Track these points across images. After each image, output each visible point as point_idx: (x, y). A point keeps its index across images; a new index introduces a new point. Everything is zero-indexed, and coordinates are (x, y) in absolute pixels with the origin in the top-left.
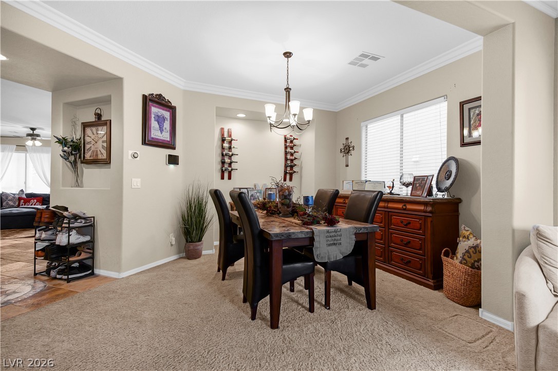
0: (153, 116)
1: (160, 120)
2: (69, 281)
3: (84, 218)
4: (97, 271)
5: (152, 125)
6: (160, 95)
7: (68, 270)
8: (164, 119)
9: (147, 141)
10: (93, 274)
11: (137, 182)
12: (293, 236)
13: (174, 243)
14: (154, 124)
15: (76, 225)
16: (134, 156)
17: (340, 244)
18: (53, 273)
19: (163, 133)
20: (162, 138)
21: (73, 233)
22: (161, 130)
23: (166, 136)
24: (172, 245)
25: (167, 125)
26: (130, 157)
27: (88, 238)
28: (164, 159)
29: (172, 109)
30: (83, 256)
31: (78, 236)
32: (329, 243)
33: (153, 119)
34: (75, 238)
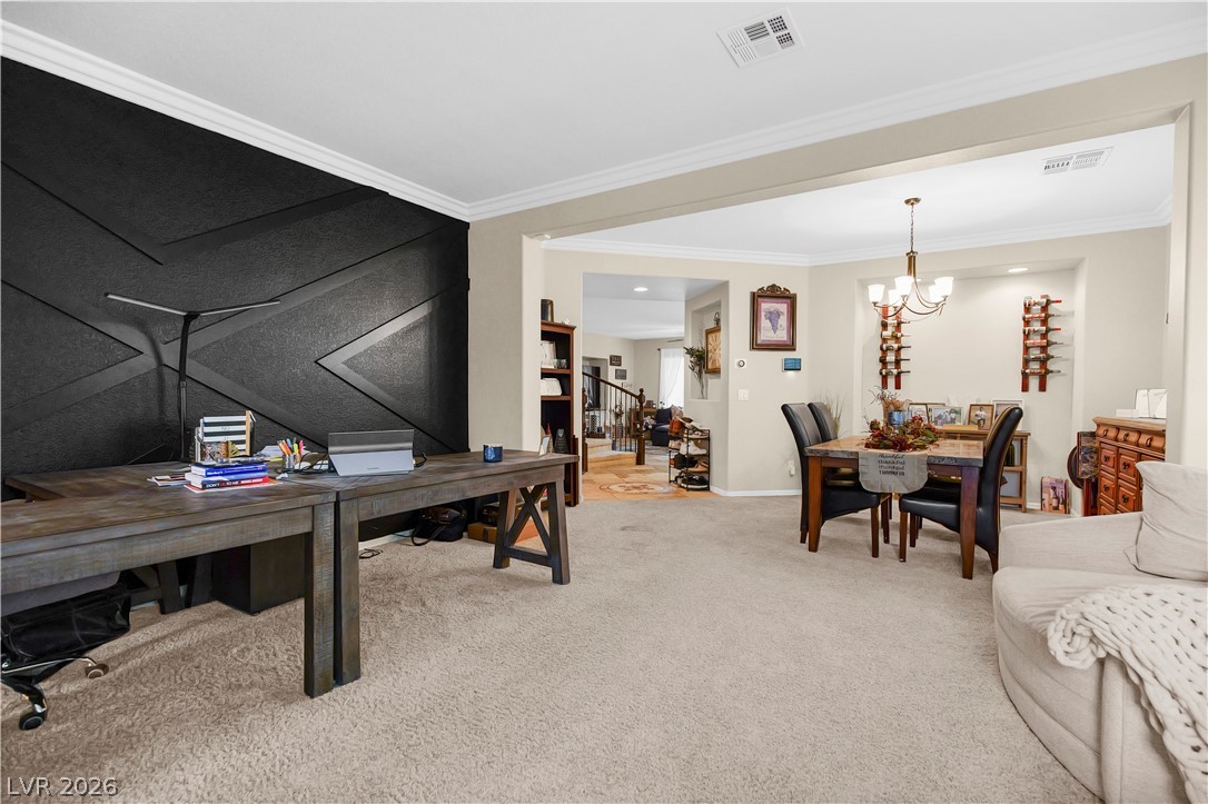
0: (763, 314)
1: (774, 316)
2: (688, 490)
3: (701, 431)
4: (712, 488)
5: (762, 325)
6: (774, 286)
7: (689, 480)
8: (778, 314)
9: (756, 345)
10: (708, 489)
11: (744, 394)
12: (831, 455)
13: (793, 472)
14: (764, 323)
15: (693, 436)
16: (741, 364)
17: (903, 474)
18: (679, 481)
19: (778, 332)
20: (775, 339)
21: (692, 443)
22: (775, 328)
23: (782, 335)
24: (791, 476)
25: (783, 321)
26: (736, 367)
27: (704, 452)
28: (780, 365)
29: (791, 299)
30: (700, 468)
31: (695, 448)
32: (883, 469)
33: (763, 317)
34: (694, 450)
